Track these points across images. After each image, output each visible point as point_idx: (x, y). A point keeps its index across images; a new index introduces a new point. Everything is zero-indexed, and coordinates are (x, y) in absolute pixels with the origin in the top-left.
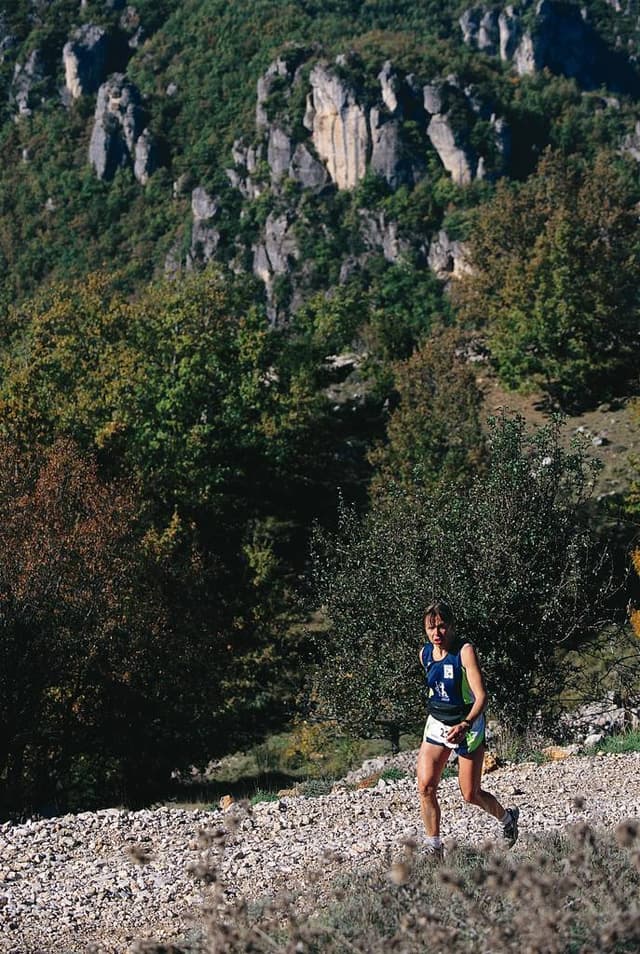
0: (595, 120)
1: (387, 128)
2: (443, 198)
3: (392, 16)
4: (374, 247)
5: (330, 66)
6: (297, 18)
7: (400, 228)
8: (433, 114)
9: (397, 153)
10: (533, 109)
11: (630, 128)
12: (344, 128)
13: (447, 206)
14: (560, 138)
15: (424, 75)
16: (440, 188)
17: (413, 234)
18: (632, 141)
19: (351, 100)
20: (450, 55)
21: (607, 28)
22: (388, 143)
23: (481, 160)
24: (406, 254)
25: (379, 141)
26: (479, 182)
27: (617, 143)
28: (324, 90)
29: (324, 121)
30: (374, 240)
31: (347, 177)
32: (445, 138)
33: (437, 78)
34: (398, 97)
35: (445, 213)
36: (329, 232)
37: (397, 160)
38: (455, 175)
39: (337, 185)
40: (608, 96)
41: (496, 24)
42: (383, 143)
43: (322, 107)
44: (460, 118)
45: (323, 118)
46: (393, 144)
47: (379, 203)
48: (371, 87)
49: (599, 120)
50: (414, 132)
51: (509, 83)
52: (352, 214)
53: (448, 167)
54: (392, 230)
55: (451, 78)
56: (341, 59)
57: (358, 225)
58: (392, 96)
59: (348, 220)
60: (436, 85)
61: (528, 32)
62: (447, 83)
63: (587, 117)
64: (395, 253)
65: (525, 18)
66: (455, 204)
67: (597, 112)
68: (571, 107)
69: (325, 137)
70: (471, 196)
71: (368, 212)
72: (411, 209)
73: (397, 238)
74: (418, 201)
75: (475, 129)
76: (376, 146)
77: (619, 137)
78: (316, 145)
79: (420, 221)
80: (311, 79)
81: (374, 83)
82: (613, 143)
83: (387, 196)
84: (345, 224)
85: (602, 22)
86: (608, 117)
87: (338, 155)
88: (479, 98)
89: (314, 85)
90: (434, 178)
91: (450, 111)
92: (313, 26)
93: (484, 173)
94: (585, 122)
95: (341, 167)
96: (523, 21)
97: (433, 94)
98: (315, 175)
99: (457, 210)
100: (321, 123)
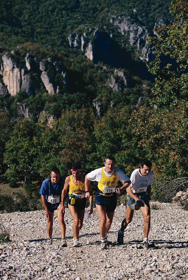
0: (98, 74)
1: (27, 76)
2: (45, 99)
3: (45, 35)
4: (21, 115)
5: (9, 54)
6: (4, 37)
7: (30, 109)
8: (42, 71)
9: (30, 84)
10: (77, 70)
11: (109, 76)
12: (13, 75)
13: (46, 102)
14: (86, 80)
15: (40, 58)
16: (44, 96)
17: (34, 111)
18: (110, 81)
19: (15, 66)
20: (50, 51)
21: (119, 41)
22: (27, 80)
23: (58, 87)
24: (32, 118)
25: (24, 80)
26: (57, 94)
27: (105, 82)
28: (6, 63)
29: (7, 73)
30: (21, 113)
31: (13, 92)
32: (46, 79)
33: (44, 59)
34: (31, 65)
35: (45, 104)
36: (7, 110)
37: (30, 86)
38: (49, 92)
39: (10, 94)
40: (103, 66)
41: (80, 39)
42: (26, 80)
43: (6, 67)
44: (51, 73)
45: (6, 72)
46: (29, 81)
47: (23, 101)
48: (22, 62)
49: (99, 74)
50: (36, 77)
51: (70, 61)
52: (15, 104)
53: (47, 89)
54: (27, 110)
55: (49, 59)
56: (12, 52)
57: (17, 108)
58: (29, 65)
59: (13, 106)
60: (44, 62)
61: (91, 42)
62: (48, 61)
63: (95, 73)
64: (28, 117)
65: (90, 37)
66: (48, 101)
67: (99, 71)
68: (91, 69)
69: (7, 78)
70: (54, 99)
71: (20, 104)
72: (34, 103)
73: (29, 112)
74: (36, 100)
75: (56, 76)
76: (23, 81)
77: (106, 80)
78: (4, 81)
79: (37, 107)
80: (2, 59)
81: (23, 60)
82: (104, 82)
83: (26, 98)
84: (12, 107)
85: (118, 38)
86: (102, 73)
87: (10, 84)
88: (58, 66)
89: (3, 60)
90: (42, 92)
91: (48, 70)
92: (8, 40)
93: (59, 91)
94: (95, 74)
95: (12, 88)
96: (89, 38)
97: (43, 65)
98: (3, 91)
99: (49, 103)
100: (6, 73)
